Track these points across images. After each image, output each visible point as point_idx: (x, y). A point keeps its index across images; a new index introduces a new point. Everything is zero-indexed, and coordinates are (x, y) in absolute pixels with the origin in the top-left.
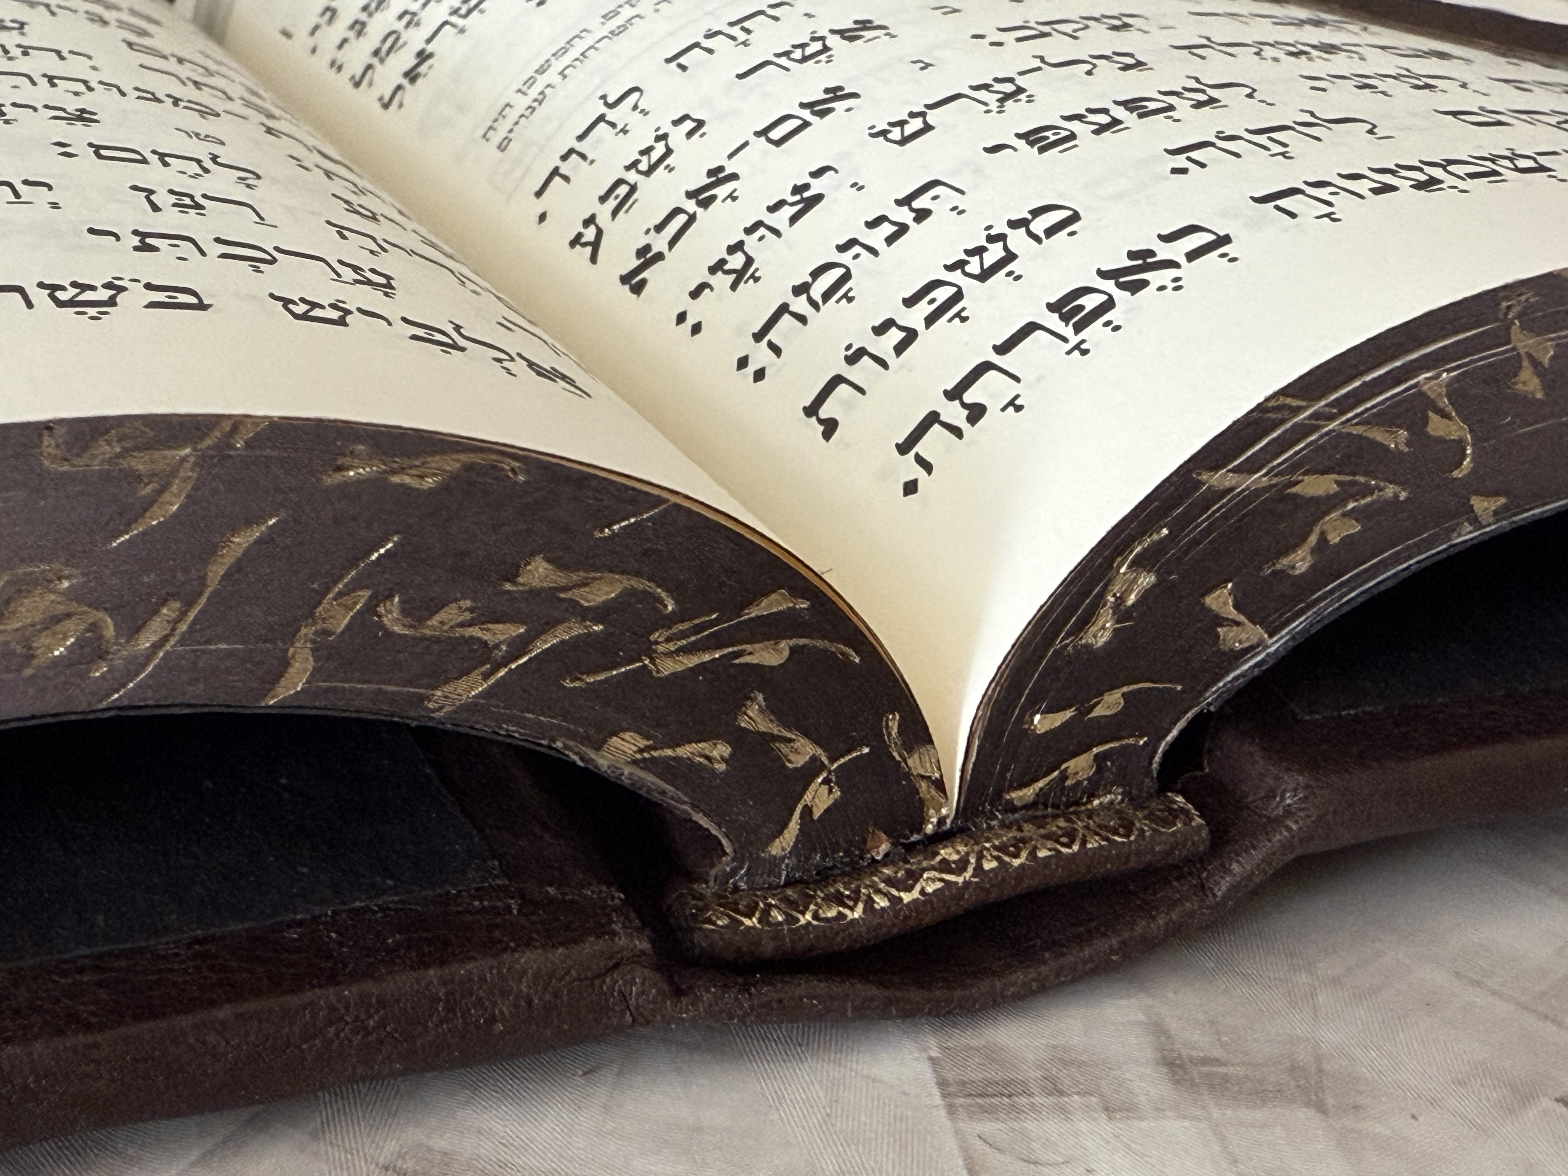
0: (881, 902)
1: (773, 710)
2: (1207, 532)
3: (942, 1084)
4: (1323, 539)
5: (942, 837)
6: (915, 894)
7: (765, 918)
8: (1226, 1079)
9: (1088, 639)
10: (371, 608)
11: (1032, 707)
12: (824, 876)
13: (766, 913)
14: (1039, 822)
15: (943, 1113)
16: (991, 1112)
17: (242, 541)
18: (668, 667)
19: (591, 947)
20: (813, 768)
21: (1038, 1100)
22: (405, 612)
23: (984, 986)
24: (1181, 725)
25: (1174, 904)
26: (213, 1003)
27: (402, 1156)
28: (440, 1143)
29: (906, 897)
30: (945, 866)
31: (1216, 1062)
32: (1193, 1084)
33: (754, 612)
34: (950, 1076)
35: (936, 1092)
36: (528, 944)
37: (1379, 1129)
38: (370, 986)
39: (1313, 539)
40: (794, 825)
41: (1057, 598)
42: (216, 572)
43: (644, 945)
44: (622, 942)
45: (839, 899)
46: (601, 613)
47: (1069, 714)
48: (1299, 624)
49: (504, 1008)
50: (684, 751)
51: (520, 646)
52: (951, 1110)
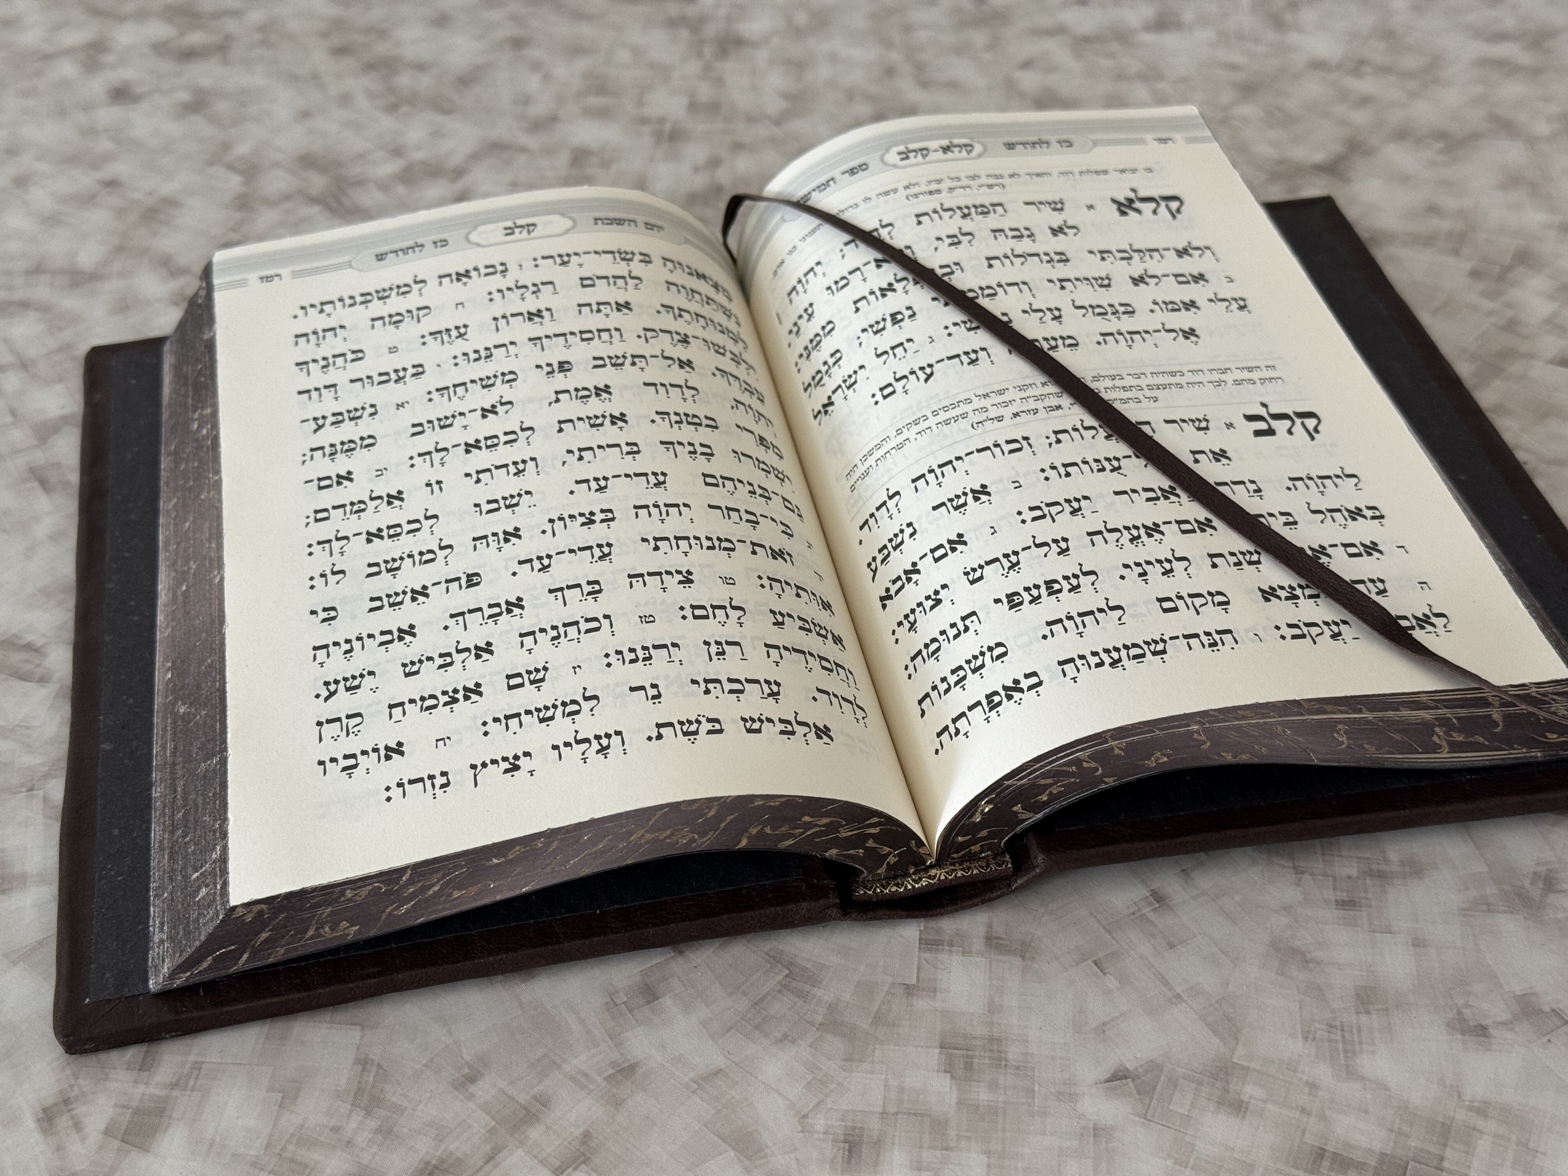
0: (910, 887)
1: (875, 841)
2: (1009, 794)
3: (920, 939)
4: (1051, 793)
5: (932, 866)
6: (920, 885)
7: (874, 892)
8: (1001, 945)
9: (973, 819)
10: (762, 829)
11: (957, 835)
12: (895, 877)
13: (875, 889)
14: (961, 863)
15: (917, 949)
16: (930, 950)
17: (729, 819)
18: (844, 835)
19: (823, 902)
20: (889, 853)
21: (946, 947)
22: (771, 829)
23: (938, 911)
24: (1009, 836)
25: (1001, 889)
26: (722, 914)
27: (770, 950)
28: (781, 947)
29: (917, 886)
30: (930, 877)
31: (1002, 939)
32: (991, 945)
33: (868, 822)
34: (923, 937)
35: (918, 941)
36: (804, 900)
37: (1036, 966)
38: (762, 911)
39: (1047, 792)
40: (885, 866)
41: (961, 812)
42: (723, 825)
43: (838, 901)
44: (831, 900)
45: (897, 885)
46: (824, 825)
47: (969, 837)
48: (1047, 810)
49: (798, 917)
50: (851, 852)
51: (803, 833)
52: (920, 948)
